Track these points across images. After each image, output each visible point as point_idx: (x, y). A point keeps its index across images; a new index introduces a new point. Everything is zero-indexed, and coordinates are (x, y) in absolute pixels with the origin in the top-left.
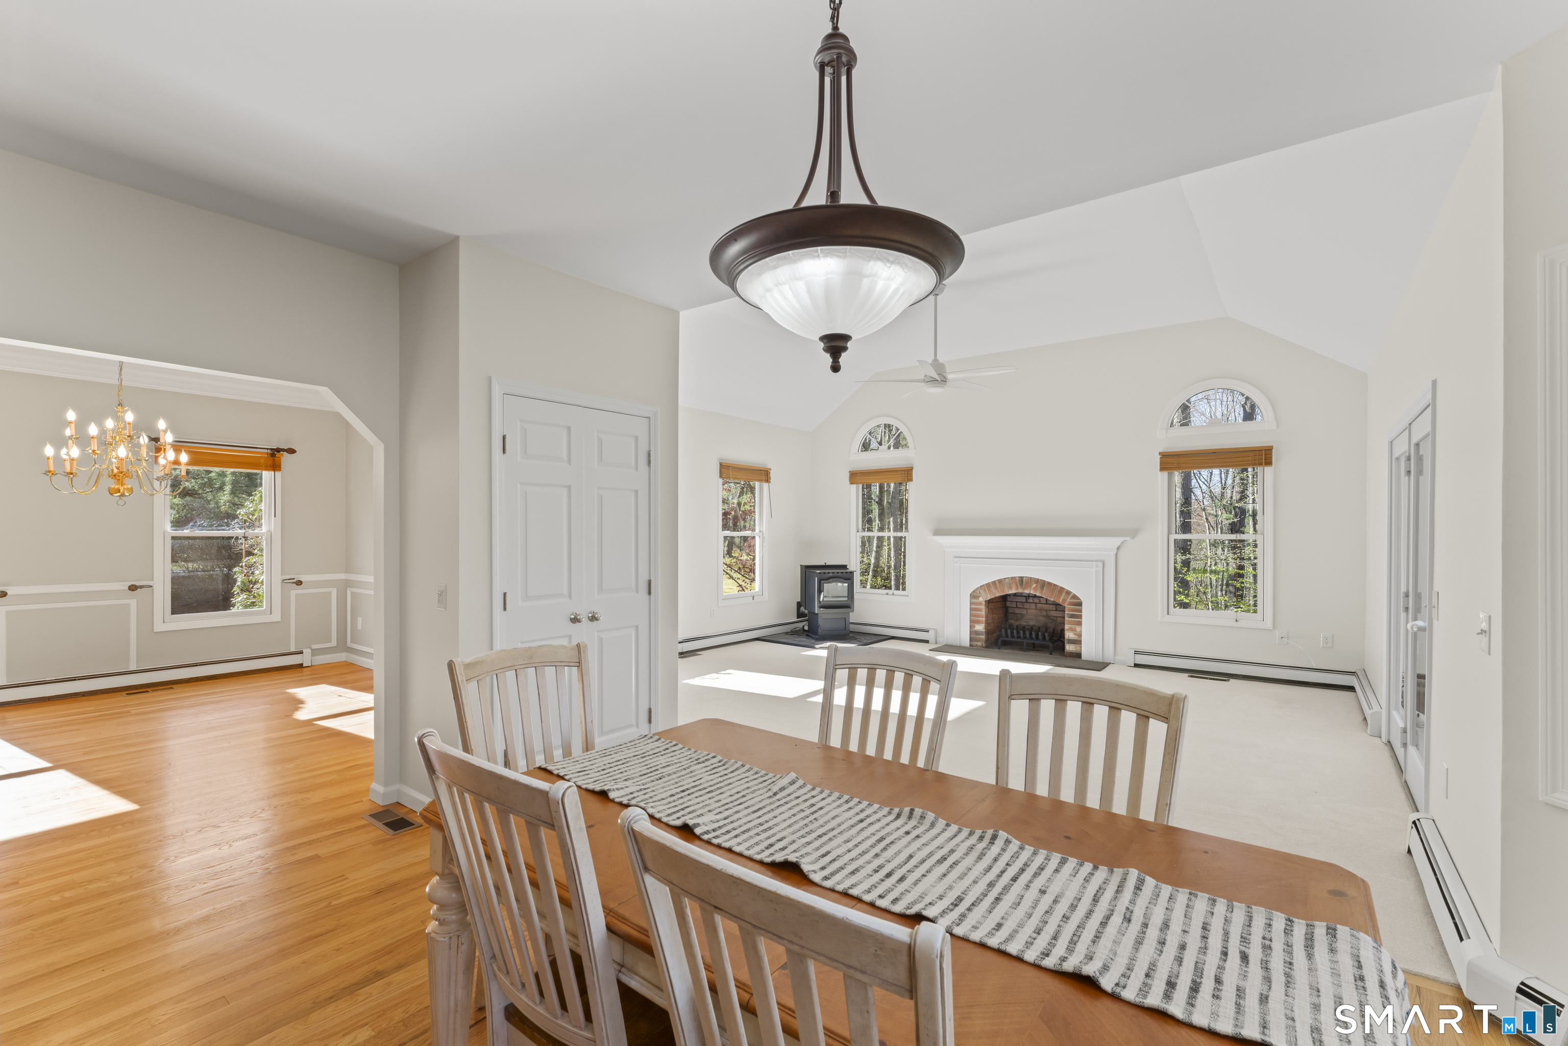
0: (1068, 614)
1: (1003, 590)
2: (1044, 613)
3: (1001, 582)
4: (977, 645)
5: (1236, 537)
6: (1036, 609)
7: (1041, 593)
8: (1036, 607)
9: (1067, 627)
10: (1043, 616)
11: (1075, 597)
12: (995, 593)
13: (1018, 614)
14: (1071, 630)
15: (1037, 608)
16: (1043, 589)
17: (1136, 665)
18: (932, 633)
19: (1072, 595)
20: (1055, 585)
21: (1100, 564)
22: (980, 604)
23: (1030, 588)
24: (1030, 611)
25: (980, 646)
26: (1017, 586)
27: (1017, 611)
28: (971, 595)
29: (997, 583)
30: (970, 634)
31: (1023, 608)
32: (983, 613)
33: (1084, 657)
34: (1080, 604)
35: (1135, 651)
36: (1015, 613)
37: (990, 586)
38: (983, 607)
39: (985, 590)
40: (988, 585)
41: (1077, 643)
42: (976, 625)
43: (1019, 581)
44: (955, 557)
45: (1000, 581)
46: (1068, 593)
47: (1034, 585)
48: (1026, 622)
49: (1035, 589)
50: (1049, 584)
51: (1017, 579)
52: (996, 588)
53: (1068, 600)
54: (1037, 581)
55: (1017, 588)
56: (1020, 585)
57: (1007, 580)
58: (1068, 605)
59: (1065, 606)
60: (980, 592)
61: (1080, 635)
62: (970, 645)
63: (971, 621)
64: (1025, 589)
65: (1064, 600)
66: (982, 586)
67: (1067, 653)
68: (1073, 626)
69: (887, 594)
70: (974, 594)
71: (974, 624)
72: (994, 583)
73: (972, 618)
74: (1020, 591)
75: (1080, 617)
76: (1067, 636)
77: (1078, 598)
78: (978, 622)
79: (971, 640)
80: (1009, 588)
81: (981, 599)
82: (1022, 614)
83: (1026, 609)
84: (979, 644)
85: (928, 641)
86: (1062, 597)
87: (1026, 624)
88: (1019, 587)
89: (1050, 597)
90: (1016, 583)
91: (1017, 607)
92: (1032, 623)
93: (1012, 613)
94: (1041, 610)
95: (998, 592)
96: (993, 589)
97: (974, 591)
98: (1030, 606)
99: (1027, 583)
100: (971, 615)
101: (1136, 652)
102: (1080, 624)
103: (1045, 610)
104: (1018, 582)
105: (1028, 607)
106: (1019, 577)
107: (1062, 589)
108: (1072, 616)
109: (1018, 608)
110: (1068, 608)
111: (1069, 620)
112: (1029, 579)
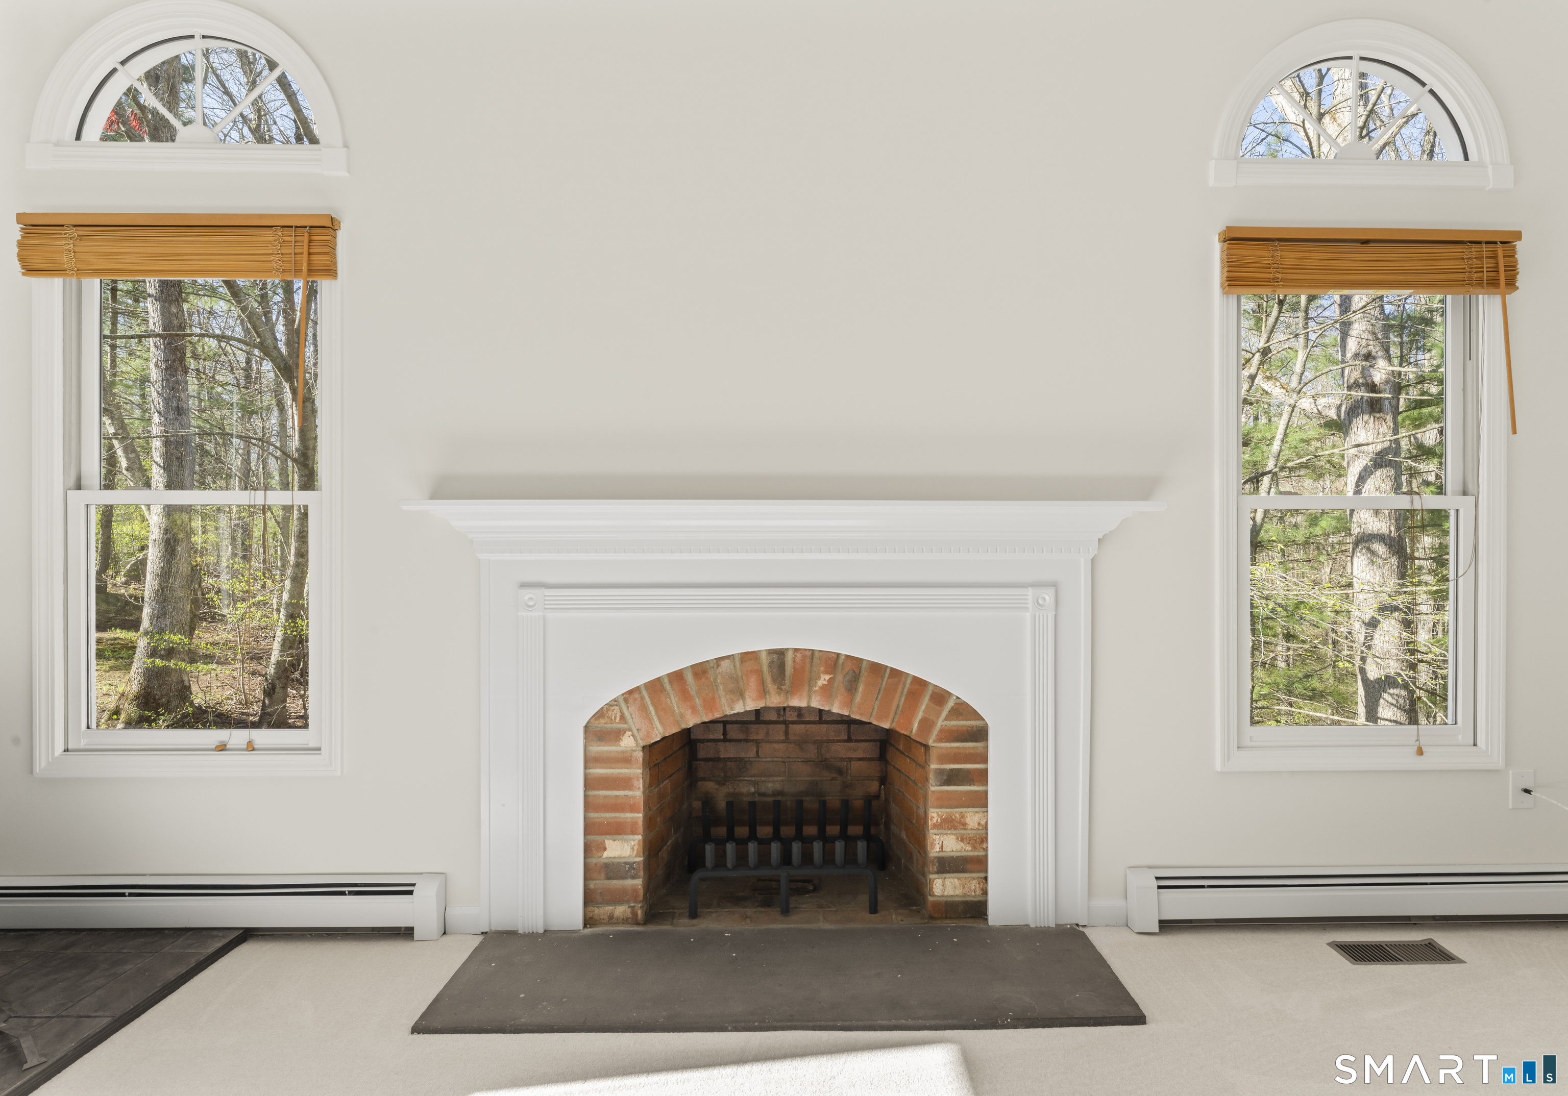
0: (940, 772)
1: (710, 704)
2: (812, 752)
3: (705, 672)
4: (611, 917)
5: (1412, 502)
6: (787, 740)
7: (849, 703)
8: (787, 733)
9: (934, 815)
10: (806, 762)
11: (963, 710)
12: (682, 716)
13: (730, 759)
14: (949, 824)
15: (792, 737)
16: (856, 689)
17: (1167, 926)
18: (426, 895)
19: (951, 704)
20: (896, 674)
21: (1048, 596)
22: (625, 759)
23: (810, 690)
24: (766, 749)
25: (625, 921)
26: (762, 683)
27: (728, 751)
28: (586, 727)
29: (689, 678)
30: (586, 879)
31: (747, 741)
32: (637, 793)
33: (997, 915)
34: (980, 734)
35: (1157, 878)
36: (718, 759)
37: (663, 689)
38: (636, 772)
39: (643, 708)
40: (655, 687)
41: (969, 866)
42: (609, 843)
43: (770, 665)
44: (524, 585)
45: (700, 670)
46: (941, 696)
47: (824, 679)
48: (755, 783)
49: (826, 691)
50: (877, 668)
51: (764, 658)
52: (685, 695)
53: (940, 723)
54: (833, 661)
55: (763, 692)
56: (774, 681)
57: (725, 664)
58: (940, 740)
59: (931, 743)
60: (623, 717)
61: (982, 839)
62: (588, 921)
63: (589, 828)
64: (790, 693)
65: (926, 725)
66: (630, 692)
67: (937, 905)
68: (956, 812)
69: (222, 747)
70: (602, 724)
71: (598, 838)
72: (677, 677)
73: (592, 815)
74: (775, 700)
75: (982, 777)
76: (937, 848)
77: (976, 715)
78: (617, 830)
79: (589, 899)
80: (731, 692)
81: (628, 742)
82: (741, 759)
83: (757, 742)
84: (621, 910)
85: (412, 929)
86: (920, 715)
87: (752, 790)
88: (771, 687)
89: (879, 719)
90: (759, 673)
91: (725, 740)
92: (772, 785)
93: (707, 760)
94: (801, 743)
95: (694, 710)
96: (674, 701)
97: (600, 715)
98: (767, 733)
99: (798, 672)
100: (588, 805)
101: (1165, 884)
102: (981, 802)
103: (815, 742)
104: (765, 668)
105: (761, 736)
106: (770, 652)
107: (920, 684)
108: (952, 778)
109: (730, 741)
110: (940, 748)
111: (942, 792)
112: (804, 657)
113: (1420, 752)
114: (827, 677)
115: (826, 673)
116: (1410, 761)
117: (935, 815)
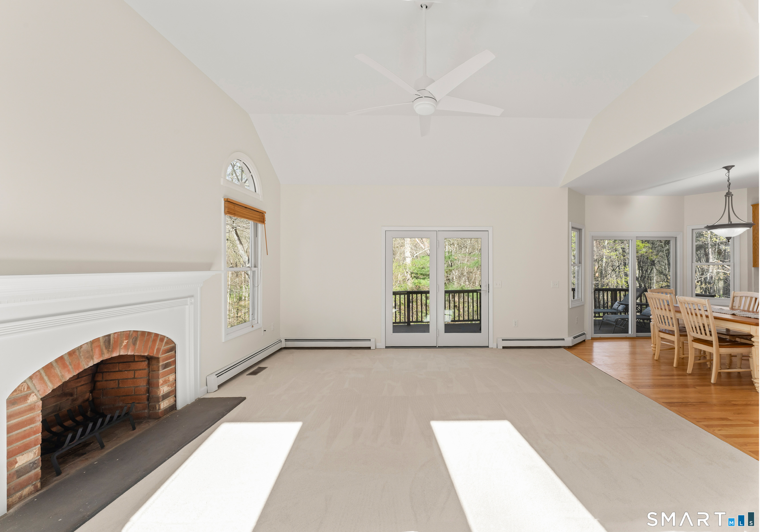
0: (163, 365)
1: (77, 366)
3: (74, 352)
4: (21, 498)
7: (134, 350)
11: (170, 341)
12: (63, 376)
14: (165, 382)
16: (136, 343)
17: (219, 387)
19: (165, 340)
20: (149, 333)
21: (192, 299)
22: (29, 409)
23: (120, 348)
25: (30, 494)
26: (101, 350)
29: (66, 358)
32: (37, 424)
33: (179, 406)
34: (173, 349)
35: (216, 375)
37: (52, 367)
38: (37, 413)
39: (42, 380)
40: (48, 366)
41: (170, 394)
43: (105, 342)
45: (71, 352)
46: (162, 338)
47: (125, 342)
49: (126, 347)
50: (143, 333)
51: (102, 340)
52: (64, 366)
53: (162, 348)
54: (128, 334)
55: (101, 354)
56: (106, 348)
57: (84, 346)
58: (162, 354)
59: (160, 356)
60: (28, 388)
61: (175, 384)
62: (11, 506)
64: (112, 351)
65: (158, 350)
66: (34, 373)
67: (161, 412)
68: (166, 378)
71: (14, 458)
72: (60, 359)
74: (106, 356)
75: (175, 362)
76: (162, 392)
77: (173, 342)
78: (25, 449)
80: (87, 357)
81: (32, 400)
84: (28, 490)
86: (156, 347)
88: (105, 351)
89: (144, 352)
90: (99, 346)
95: (69, 371)
96: (58, 370)
97: (14, 391)
99: (116, 342)
100: (10, 442)
101: (218, 376)
102: (174, 371)
104: (102, 344)
106: (104, 337)
107: (157, 335)
108: (166, 366)
110: (162, 357)
111: (163, 372)
112: (118, 335)
113: (253, 327)
114: (126, 341)
115: (126, 340)
116: (250, 329)
117: (161, 381)
